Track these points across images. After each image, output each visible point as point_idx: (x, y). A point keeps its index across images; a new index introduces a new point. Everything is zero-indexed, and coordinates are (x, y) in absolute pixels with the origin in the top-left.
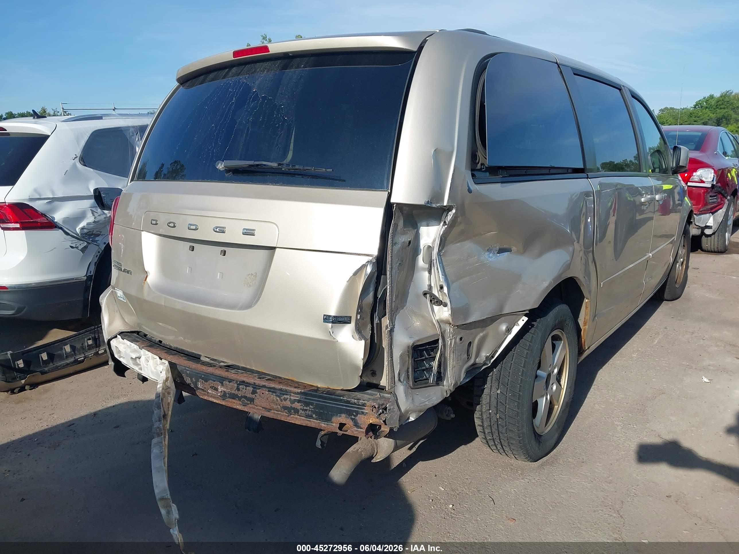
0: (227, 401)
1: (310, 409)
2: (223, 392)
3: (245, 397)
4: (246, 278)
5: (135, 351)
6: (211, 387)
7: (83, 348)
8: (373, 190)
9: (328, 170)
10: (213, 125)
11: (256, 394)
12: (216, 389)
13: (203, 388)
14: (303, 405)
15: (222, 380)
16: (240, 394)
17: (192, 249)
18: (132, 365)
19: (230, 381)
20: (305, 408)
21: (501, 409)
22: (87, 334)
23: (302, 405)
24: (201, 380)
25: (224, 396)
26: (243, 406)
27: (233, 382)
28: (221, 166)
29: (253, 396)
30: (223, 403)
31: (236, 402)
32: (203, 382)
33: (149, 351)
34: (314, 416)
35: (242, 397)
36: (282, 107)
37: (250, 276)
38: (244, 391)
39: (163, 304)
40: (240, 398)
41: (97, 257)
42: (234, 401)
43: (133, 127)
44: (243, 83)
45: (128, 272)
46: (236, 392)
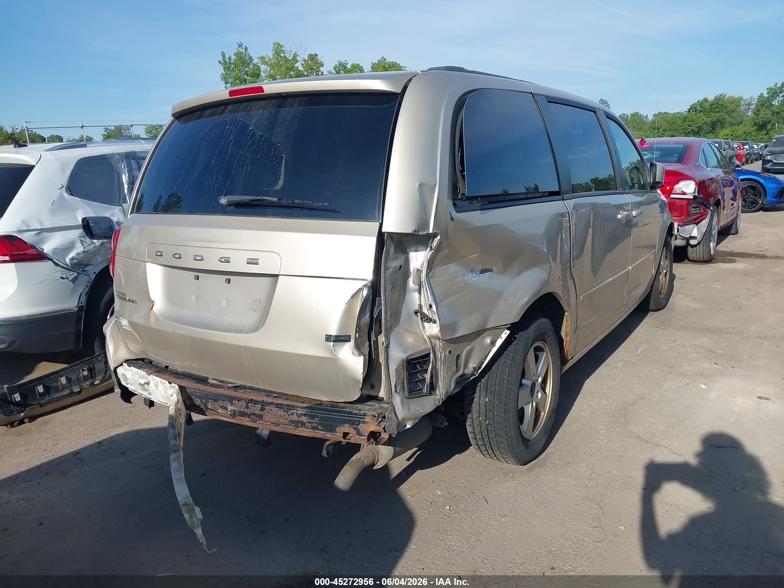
0: (237, 419)
1: (316, 422)
2: (233, 411)
3: (254, 414)
4: (251, 304)
5: (143, 377)
6: (220, 407)
7: (78, 379)
8: (366, 221)
9: (325, 204)
10: (213, 161)
11: (265, 411)
12: (226, 409)
13: (213, 408)
14: (309, 418)
15: (231, 399)
16: (249, 411)
17: (197, 278)
18: (141, 390)
19: (239, 400)
20: (311, 421)
21: (490, 416)
22: (82, 365)
23: (308, 418)
24: (211, 400)
25: (234, 414)
26: (253, 422)
27: (242, 401)
28: (223, 201)
29: (262, 413)
30: (233, 421)
31: (245, 419)
32: (212, 403)
33: (157, 376)
34: (320, 427)
35: (251, 414)
36: (279, 145)
37: (255, 302)
38: (253, 408)
39: (171, 331)
40: (249, 416)
41: (87, 287)
42: (243, 418)
43: (119, 154)
44: (240, 120)
45: (133, 302)
46: (246, 410)
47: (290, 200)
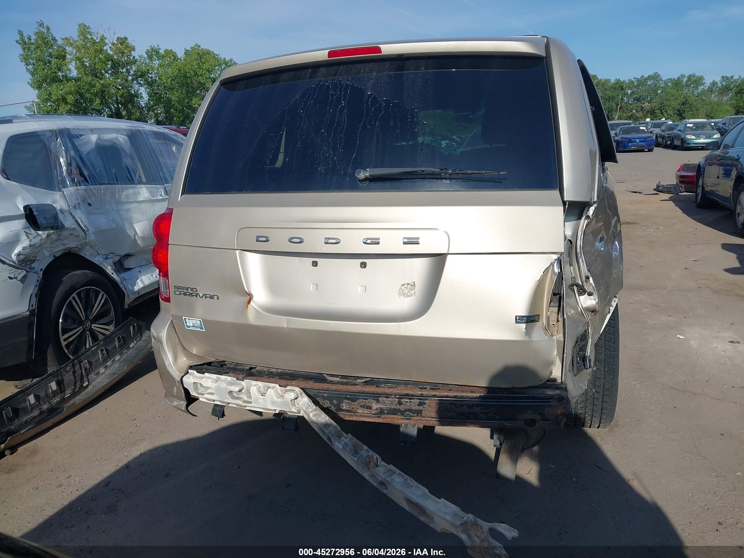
0: (384, 418)
1: (492, 411)
2: (379, 409)
3: (410, 410)
4: (401, 289)
5: (231, 384)
6: (361, 406)
7: (47, 396)
9: (501, 173)
10: (323, 131)
11: (424, 405)
12: (370, 408)
13: (349, 409)
14: (484, 408)
15: (376, 397)
16: (402, 408)
17: (315, 264)
18: (231, 399)
19: (387, 396)
20: (486, 411)
23: (482, 409)
24: (346, 400)
25: (381, 412)
26: (407, 419)
27: (392, 397)
28: (362, 175)
29: (421, 408)
30: (380, 420)
32: (349, 403)
33: (256, 380)
34: (497, 417)
35: (406, 410)
36: (416, 110)
37: (405, 286)
38: (408, 404)
39: (286, 327)
40: (402, 413)
41: (36, 287)
42: (396, 416)
43: (51, 131)
44: (348, 85)
45: (212, 297)
46: (398, 407)
47: (458, 170)
